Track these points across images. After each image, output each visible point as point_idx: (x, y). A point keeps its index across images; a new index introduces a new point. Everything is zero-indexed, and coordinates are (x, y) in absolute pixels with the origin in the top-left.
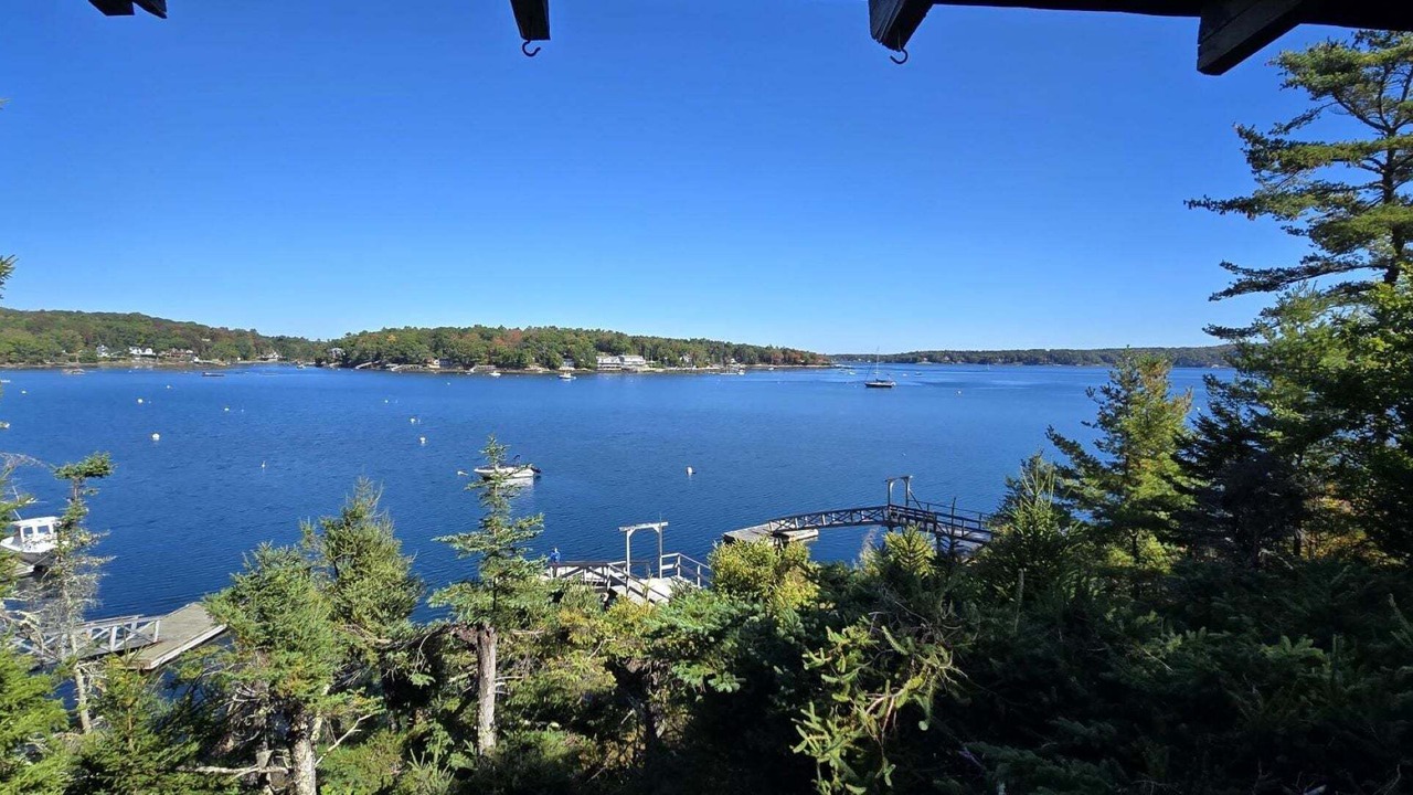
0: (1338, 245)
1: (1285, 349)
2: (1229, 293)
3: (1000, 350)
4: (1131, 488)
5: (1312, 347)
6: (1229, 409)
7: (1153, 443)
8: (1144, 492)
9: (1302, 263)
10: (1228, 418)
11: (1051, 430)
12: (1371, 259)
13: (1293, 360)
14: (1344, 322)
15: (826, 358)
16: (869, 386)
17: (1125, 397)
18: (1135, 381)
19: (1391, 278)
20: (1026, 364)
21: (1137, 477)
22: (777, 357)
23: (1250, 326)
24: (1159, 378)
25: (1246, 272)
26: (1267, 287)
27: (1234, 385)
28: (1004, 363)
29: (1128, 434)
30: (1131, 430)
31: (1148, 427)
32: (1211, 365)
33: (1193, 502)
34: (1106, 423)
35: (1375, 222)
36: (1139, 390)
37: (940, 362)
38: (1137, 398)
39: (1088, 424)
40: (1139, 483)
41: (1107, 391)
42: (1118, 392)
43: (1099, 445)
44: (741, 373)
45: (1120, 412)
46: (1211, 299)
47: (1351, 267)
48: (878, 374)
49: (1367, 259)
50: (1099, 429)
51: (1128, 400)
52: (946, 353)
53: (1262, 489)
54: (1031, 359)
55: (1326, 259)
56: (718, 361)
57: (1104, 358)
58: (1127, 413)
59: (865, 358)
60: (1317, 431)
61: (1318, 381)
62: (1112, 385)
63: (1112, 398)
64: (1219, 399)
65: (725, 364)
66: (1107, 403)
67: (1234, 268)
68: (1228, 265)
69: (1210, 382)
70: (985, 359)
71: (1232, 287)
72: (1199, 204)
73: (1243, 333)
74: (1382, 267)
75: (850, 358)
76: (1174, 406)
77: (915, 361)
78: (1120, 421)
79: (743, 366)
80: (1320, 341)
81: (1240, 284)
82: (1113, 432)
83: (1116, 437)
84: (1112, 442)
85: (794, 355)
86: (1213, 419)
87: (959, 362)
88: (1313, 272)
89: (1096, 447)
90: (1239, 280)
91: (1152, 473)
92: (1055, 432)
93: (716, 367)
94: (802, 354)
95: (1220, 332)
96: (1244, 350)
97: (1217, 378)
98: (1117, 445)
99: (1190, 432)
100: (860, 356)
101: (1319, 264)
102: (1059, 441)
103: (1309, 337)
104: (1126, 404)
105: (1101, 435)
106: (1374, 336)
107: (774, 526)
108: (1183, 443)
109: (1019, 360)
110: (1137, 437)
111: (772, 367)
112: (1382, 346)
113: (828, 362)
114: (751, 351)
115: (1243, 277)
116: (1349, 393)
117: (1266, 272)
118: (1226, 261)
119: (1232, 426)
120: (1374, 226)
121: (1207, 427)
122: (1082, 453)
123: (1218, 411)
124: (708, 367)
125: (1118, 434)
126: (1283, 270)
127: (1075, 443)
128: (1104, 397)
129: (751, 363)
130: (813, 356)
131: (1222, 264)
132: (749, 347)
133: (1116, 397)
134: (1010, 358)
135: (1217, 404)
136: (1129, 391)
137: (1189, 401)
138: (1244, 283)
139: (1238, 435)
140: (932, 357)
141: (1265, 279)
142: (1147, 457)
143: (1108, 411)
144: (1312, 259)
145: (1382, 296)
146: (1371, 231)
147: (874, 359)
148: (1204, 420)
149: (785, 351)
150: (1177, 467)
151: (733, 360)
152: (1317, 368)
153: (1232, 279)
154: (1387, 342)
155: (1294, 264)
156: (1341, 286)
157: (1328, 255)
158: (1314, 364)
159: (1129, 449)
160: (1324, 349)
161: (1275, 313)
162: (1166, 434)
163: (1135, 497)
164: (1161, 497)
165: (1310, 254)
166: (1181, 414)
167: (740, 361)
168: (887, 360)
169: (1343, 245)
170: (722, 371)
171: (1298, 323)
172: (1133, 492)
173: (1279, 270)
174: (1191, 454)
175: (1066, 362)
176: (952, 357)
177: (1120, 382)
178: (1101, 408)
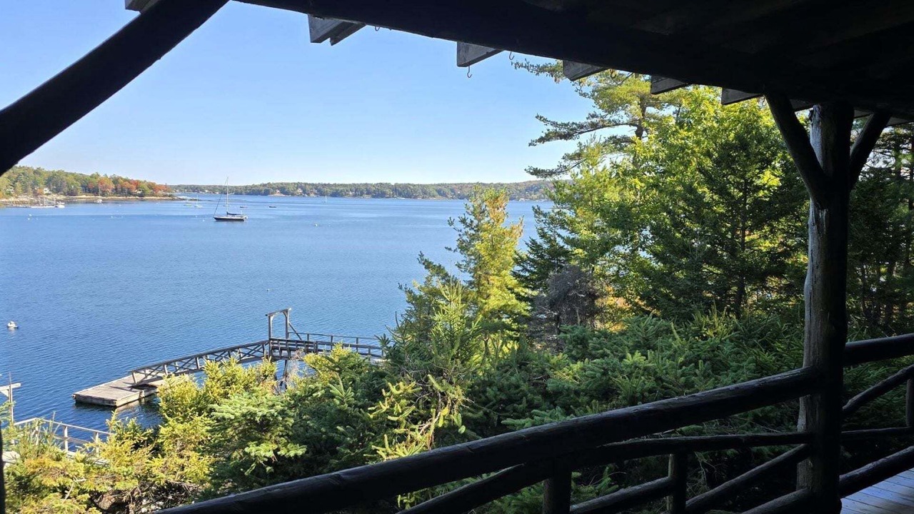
0: (609, 107)
1: (584, 186)
2: (542, 140)
3: (351, 183)
4: (484, 301)
5: (599, 185)
6: (550, 233)
7: (497, 263)
8: (493, 303)
9: (587, 118)
10: (550, 241)
11: (422, 255)
12: (628, 119)
13: (588, 195)
14: (618, 166)
15: (166, 188)
16: (218, 220)
17: (477, 226)
18: (483, 212)
19: (639, 134)
20: (373, 197)
21: (488, 291)
22: (106, 187)
23: (557, 167)
24: (500, 209)
25: (554, 124)
26: (567, 136)
27: (552, 214)
28: (355, 196)
29: (479, 257)
30: (483, 253)
31: (494, 249)
32: (519, 199)
33: (529, 308)
34: (464, 247)
35: (630, 91)
36: (486, 219)
37: (293, 194)
38: (486, 226)
39: (450, 249)
40: (488, 296)
41: (463, 221)
42: (472, 222)
43: (459, 266)
44: (61, 206)
45: (473, 238)
46: (530, 145)
47: (617, 124)
48: (228, 207)
49: (625, 119)
50: (458, 253)
51: (478, 228)
52: (298, 185)
53: (574, 292)
54: (378, 192)
55: (602, 117)
56: (25, 191)
57: (439, 192)
58: (478, 238)
59: (213, 189)
60: (606, 247)
61: (603, 211)
62: (467, 216)
63: (468, 226)
64: (543, 226)
65: (36, 194)
66: (463, 231)
67: (545, 120)
68: (541, 118)
69: (537, 212)
70: (337, 192)
71: (544, 135)
72: (522, 66)
73: (551, 173)
74: (634, 125)
75: (196, 189)
76: (511, 232)
77: (266, 193)
78: (474, 246)
79: (62, 197)
80: (605, 181)
81: (549, 133)
82: (469, 255)
83: (471, 259)
84: (468, 263)
85: (128, 185)
86: (539, 241)
87: (312, 195)
88: (594, 127)
89: (457, 268)
90: (548, 130)
91: (497, 288)
92: (425, 257)
93: (23, 198)
94: (137, 184)
95: (536, 172)
96: (558, 186)
97: (542, 210)
98: (472, 266)
99: (525, 251)
100: (209, 188)
101: (598, 120)
102: (428, 265)
103: (597, 178)
104: (478, 231)
105: (460, 257)
106: (634, 178)
107: (139, 377)
108: (519, 261)
109: (368, 193)
110: (487, 258)
111: (100, 199)
112: (639, 185)
113: (169, 193)
114: (70, 178)
115: (552, 128)
116: (623, 219)
117: (566, 125)
118: (540, 115)
119: (552, 246)
120: (629, 94)
121: (535, 247)
122: (446, 275)
123: (543, 235)
124: (12, 199)
125: (473, 257)
126: (576, 124)
127: (440, 266)
128: (461, 226)
129: (71, 193)
130: (153, 187)
131: (537, 117)
132: (67, 174)
133: (470, 226)
134: (360, 191)
135: (542, 229)
136: (480, 220)
137: (521, 228)
138: (551, 133)
139: (557, 252)
140: (284, 189)
141: (565, 130)
142: (494, 275)
143: (465, 238)
144: (593, 116)
145: (638, 149)
146: (629, 98)
147: (223, 191)
148: (534, 242)
149: (116, 181)
150: (515, 281)
151: (46, 190)
152: (603, 200)
153: (543, 129)
154: (642, 182)
155: (583, 120)
156: (611, 138)
157: (603, 114)
158: (601, 198)
159: (480, 268)
160: (606, 186)
161: (571, 158)
162: (506, 255)
163: (487, 308)
164: (505, 306)
165: (592, 113)
166: (516, 238)
167: (57, 191)
168: (238, 191)
169: (612, 108)
170: (32, 203)
171: (591, 167)
172: (486, 303)
173: (573, 123)
174: (525, 269)
175: (408, 196)
176: (305, 189)
177: (473, 213)
178: (460, 235)
